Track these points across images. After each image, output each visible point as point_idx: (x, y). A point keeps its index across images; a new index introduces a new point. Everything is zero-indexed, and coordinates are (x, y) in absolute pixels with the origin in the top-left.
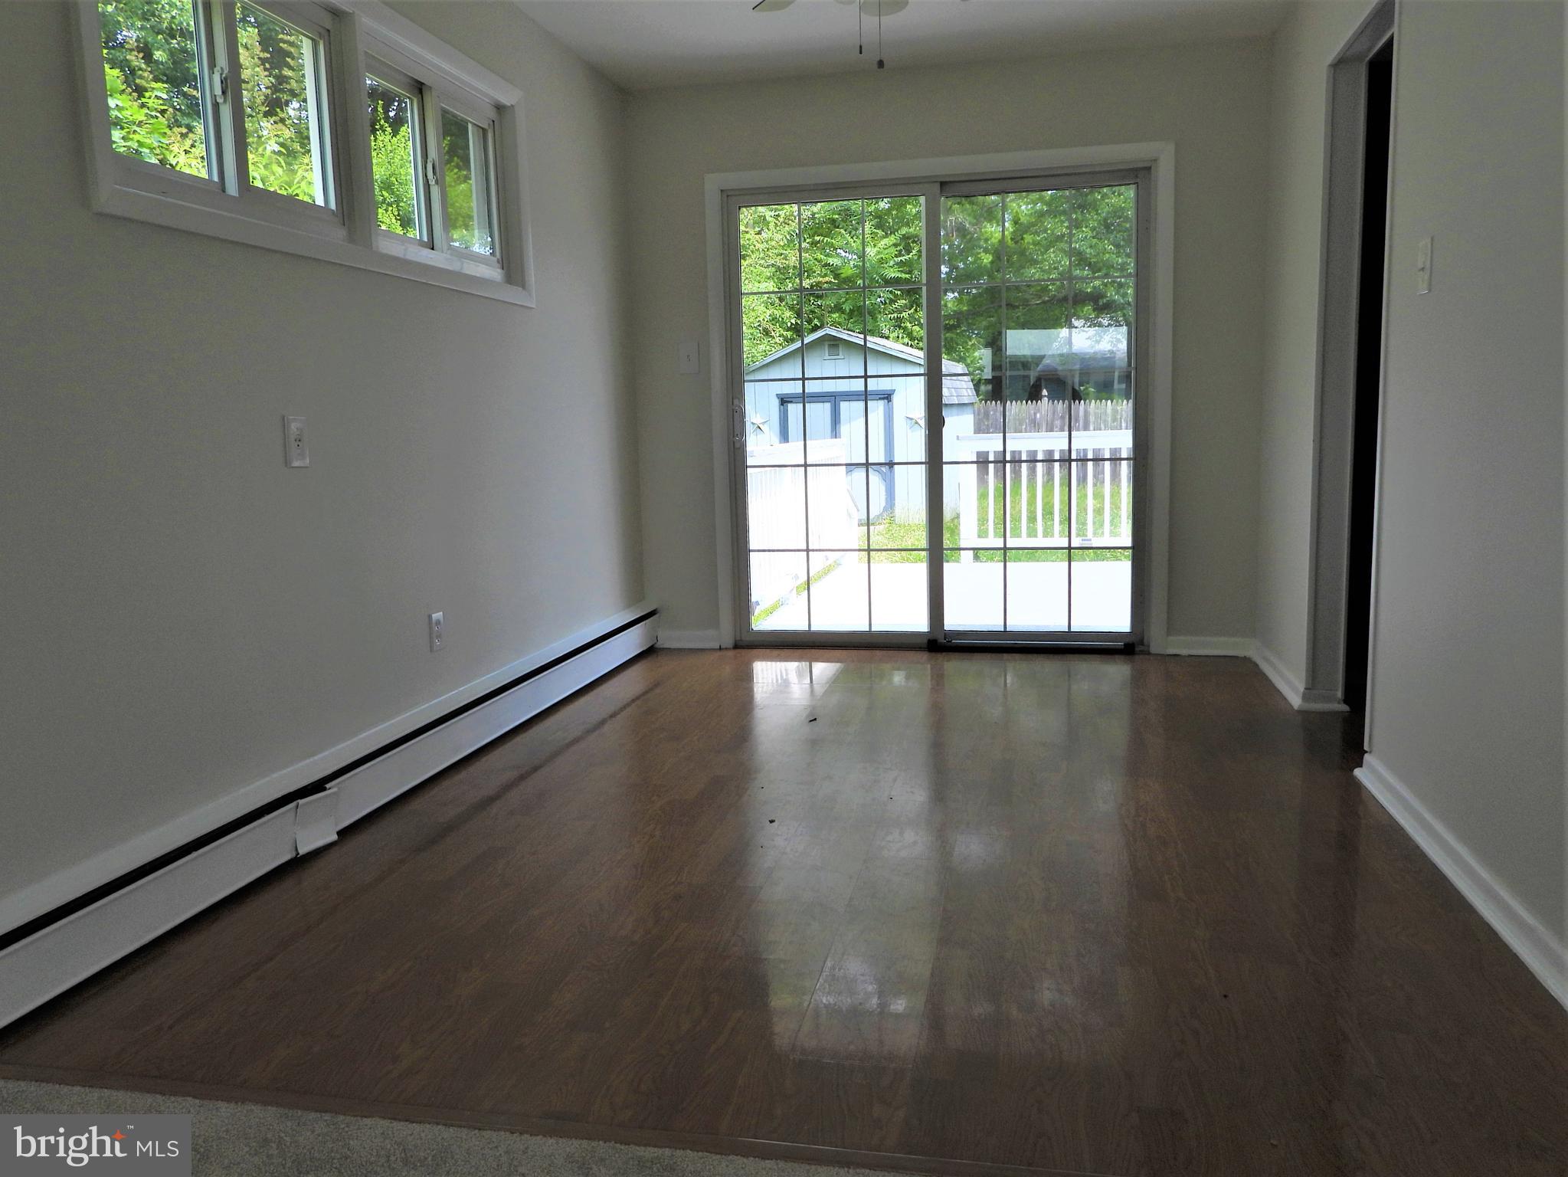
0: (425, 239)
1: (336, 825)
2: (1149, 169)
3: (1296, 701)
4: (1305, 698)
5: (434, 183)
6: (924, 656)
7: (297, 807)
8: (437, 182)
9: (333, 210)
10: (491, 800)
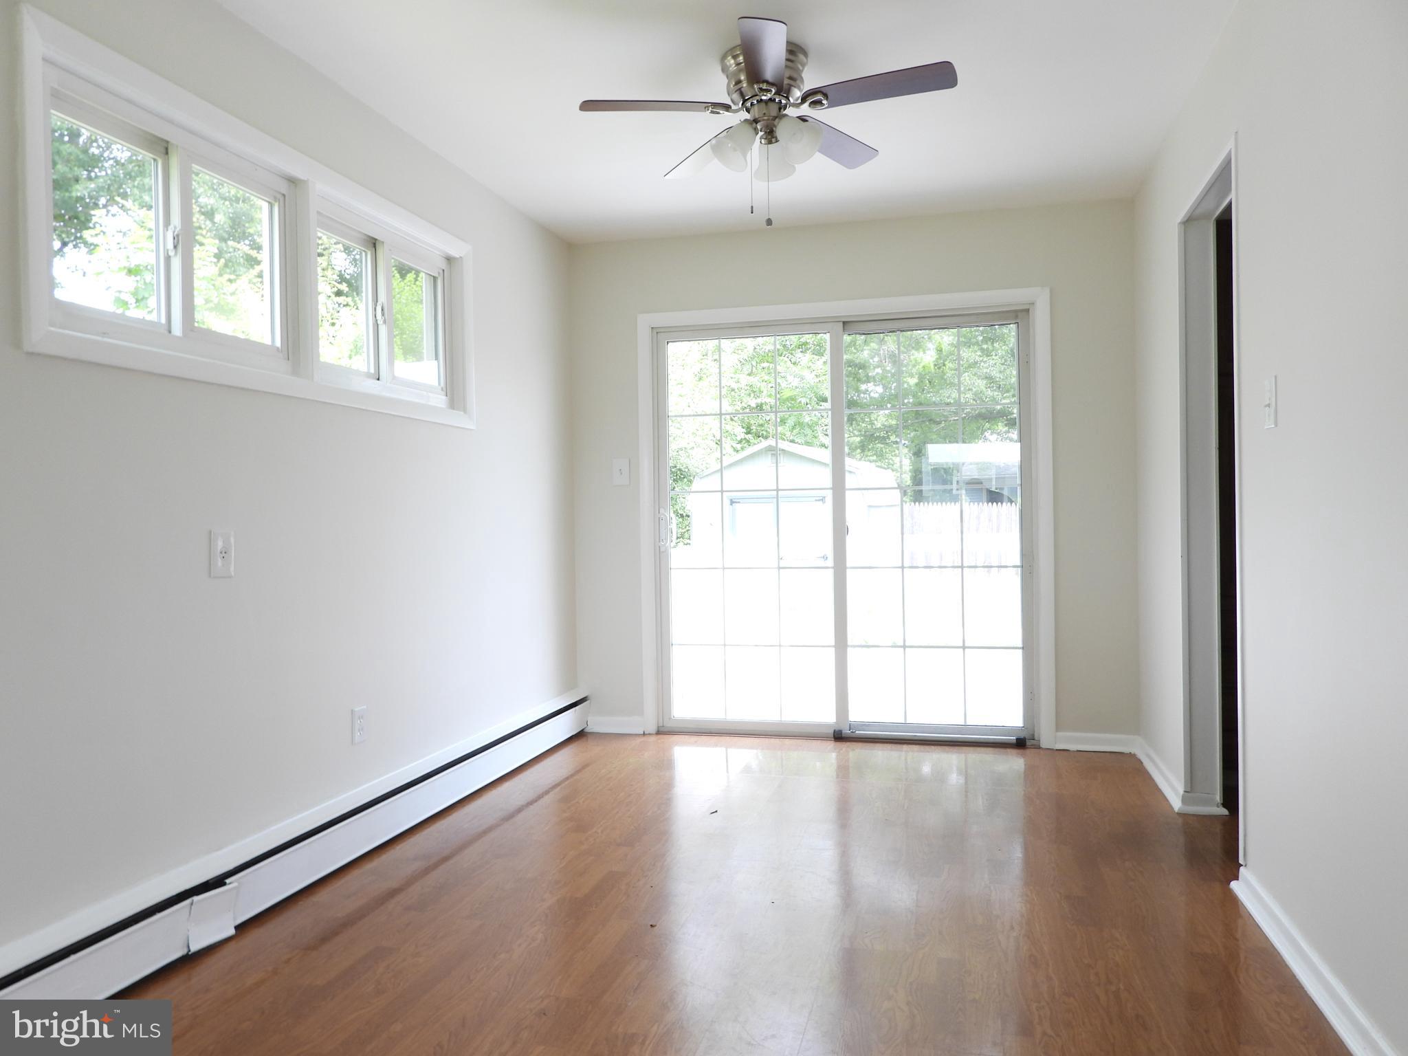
0: (372, 371)
1: (235, 919)
2: (1027, 311)
3: (1176, 803)
4: (1184, 800)
5: (382, 322)
6: (831, 745)
7: (192, 904)
8: (385, 322)
9: (278, 348)
10: (393, 893)
